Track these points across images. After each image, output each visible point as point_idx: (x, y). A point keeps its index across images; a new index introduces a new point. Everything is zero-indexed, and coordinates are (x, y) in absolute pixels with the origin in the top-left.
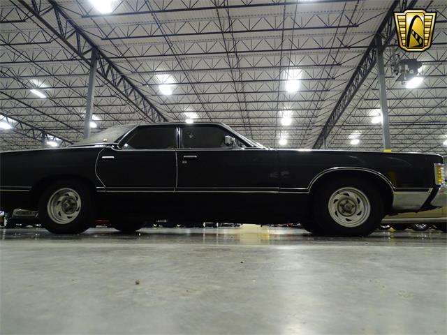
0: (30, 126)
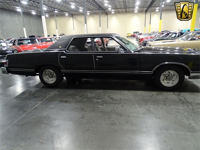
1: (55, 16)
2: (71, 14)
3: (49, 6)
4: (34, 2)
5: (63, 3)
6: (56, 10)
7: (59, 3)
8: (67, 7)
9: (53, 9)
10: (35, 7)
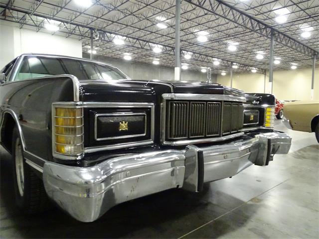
0: (171, 47)
2: (262, 69)
3: (222, 59)
4: (200, 55)
5: (242, 52)
6: (235, 64)
7: (235, 53)
8: (250, 58)
9: (230, 63)
10: (203, 61)
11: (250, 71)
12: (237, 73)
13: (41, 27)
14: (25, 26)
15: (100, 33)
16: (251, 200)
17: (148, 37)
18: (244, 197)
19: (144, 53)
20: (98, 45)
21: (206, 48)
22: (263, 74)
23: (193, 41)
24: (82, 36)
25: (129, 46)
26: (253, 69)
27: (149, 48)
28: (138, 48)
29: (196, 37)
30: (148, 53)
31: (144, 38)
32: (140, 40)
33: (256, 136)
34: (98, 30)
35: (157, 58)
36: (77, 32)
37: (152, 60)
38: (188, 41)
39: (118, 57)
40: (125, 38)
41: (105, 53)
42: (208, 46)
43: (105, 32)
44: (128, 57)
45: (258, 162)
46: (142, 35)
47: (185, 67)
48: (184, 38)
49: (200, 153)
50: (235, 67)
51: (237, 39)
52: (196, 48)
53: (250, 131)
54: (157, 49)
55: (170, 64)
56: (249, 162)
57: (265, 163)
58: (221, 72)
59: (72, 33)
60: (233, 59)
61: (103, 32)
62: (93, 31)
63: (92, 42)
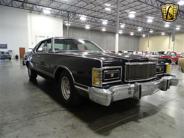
0: (112, 21)
1: (149, 36)
2: (168, 33)
3: (144, 28)
4: (130, 25)
5: (156, 23)
6: (151, 30)
7: (151, 24)
8: (161, 26)
9: (148, 29)
10: (132, 29)
11: (160, 34)
12: (152, 35)
13: (41, 12)
14: (33, 12)
15: (73, 14)
16: (159, 105)
17: (100, 16)
18: (156, 104)
19: (97, 25)
20: (71, 21)
21: (134, 21)
22: (169, 36)
23: (126, 17)
24: (63, 16)
25: (89, 21)
26: (162, 33)
27: (100, 22)
28: (94, 22)
29: (128, 15)
30: (99, 24)
31: (97, 16)
32: (95, 17)
33: (162, 78)
34: (72, 12)
35: (104, 27)
36: (61, 14)
37: (102, 29)
38: (123, 17)
39: (82, 27)
40: (87, 16)
41: (75, 25)
42: (135, 20)
43: (76, 13)
44: (88, 27)
45: (162, 89)
46: (97, 14)
47: (121, 32)
48: (121, 16)
49: (140, 86)
50: (151, 32)
51: (153, 15)
52: (128, 21)
53: (159, 76)
54: (105, 22)
55: (112, 30)
56: (158, 89)
57: (165, 90)
58: (142, 35)
59: (57, 15)
60: (150, 27)
61: (74, 13)
62: (69, 13)
63: (68, 19)
